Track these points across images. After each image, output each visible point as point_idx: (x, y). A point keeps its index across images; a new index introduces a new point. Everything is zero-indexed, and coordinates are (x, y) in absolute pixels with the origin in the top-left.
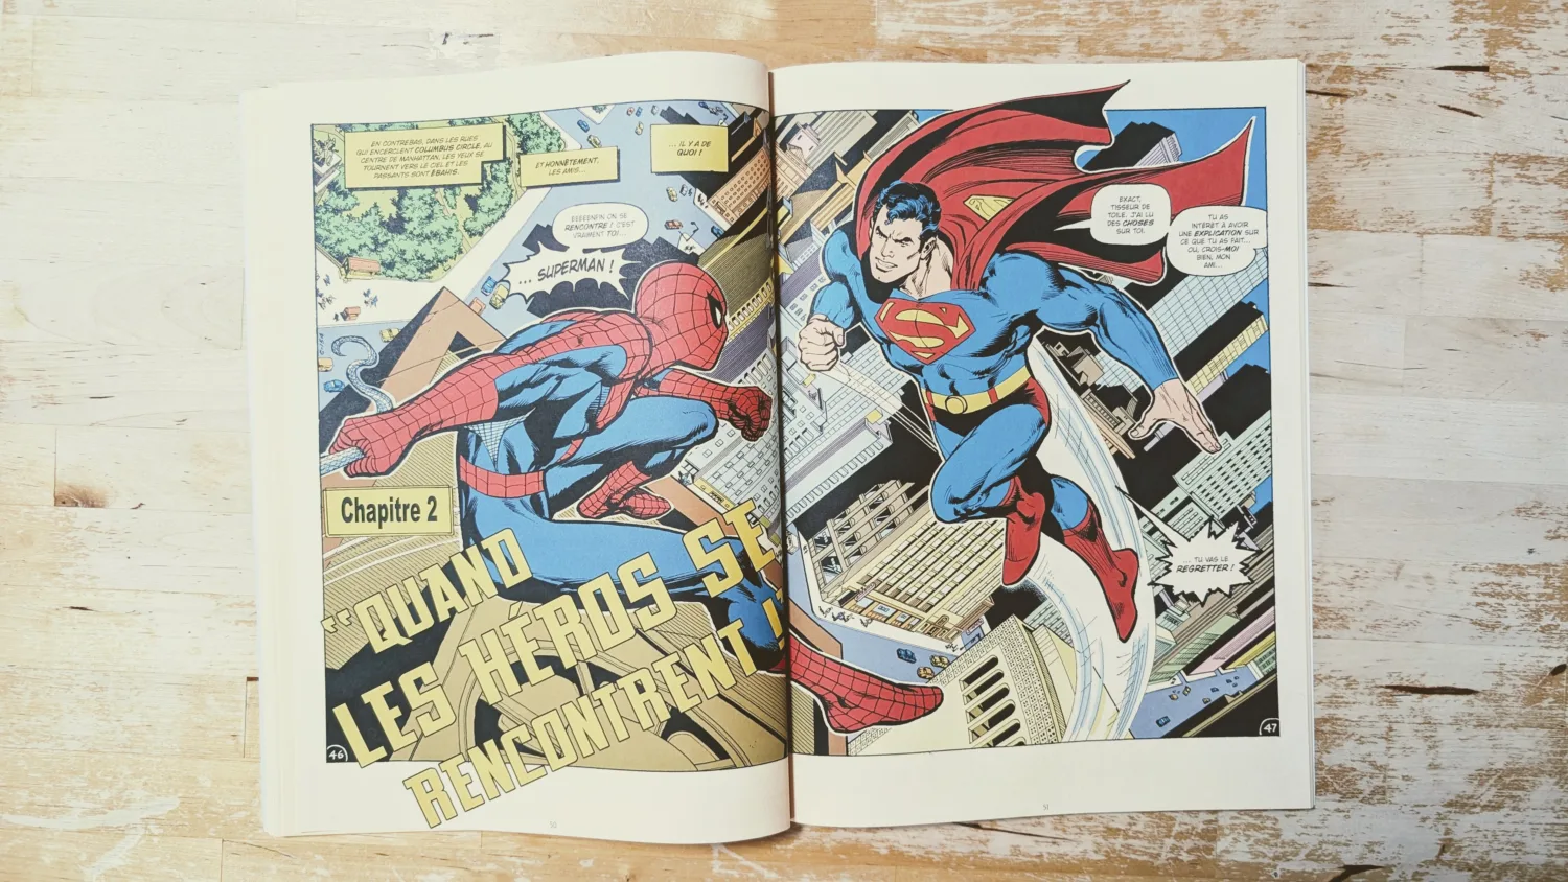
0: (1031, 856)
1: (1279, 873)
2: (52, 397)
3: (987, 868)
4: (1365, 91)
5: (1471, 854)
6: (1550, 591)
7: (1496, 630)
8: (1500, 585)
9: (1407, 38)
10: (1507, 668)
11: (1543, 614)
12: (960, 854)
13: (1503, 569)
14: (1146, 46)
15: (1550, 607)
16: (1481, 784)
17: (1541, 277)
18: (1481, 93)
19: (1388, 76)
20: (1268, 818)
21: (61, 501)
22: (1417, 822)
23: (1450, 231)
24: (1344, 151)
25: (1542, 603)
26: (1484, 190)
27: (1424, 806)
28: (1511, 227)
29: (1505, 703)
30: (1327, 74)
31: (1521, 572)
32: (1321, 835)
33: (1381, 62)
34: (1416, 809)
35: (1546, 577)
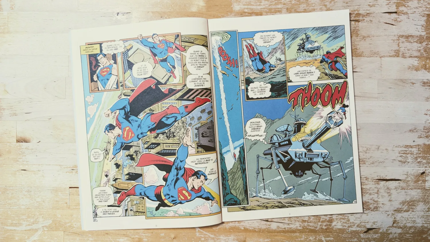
0: (282, 229)
1: (350, 231)
2: (15, 113)
3: (271, 232)
4: (364, 20)
5: (401, 224)
6: (419, 152)
7: (406, 163)
8: (406, 151)
9: (375, 5)
10: (409, 173)
11: (418, 158)
12: (263, 229)
13: (407, 146)
14: (305, 10)
15: (420, 156)
16: (403, 205)
17: (414, 68)
18: (395, 19)
19: (370, 15)
20: (346, 216)
21: (18, 141)
22: (386, 216)
23: (388, 56)
24: (359, 36)
25: (418, 155)
26: (397, 45)
27: (388, 211)
28: (405, 55)
29: (409, 183)
30: (354, 15)
31: (411, 147)
32: (361, 220)
33: (368, 12)
34: (386, 212)
35: (418, 148)
